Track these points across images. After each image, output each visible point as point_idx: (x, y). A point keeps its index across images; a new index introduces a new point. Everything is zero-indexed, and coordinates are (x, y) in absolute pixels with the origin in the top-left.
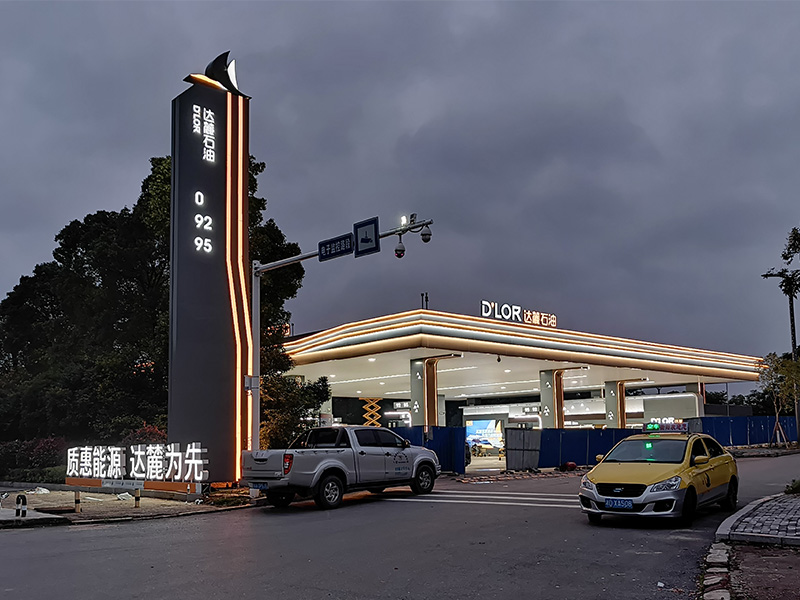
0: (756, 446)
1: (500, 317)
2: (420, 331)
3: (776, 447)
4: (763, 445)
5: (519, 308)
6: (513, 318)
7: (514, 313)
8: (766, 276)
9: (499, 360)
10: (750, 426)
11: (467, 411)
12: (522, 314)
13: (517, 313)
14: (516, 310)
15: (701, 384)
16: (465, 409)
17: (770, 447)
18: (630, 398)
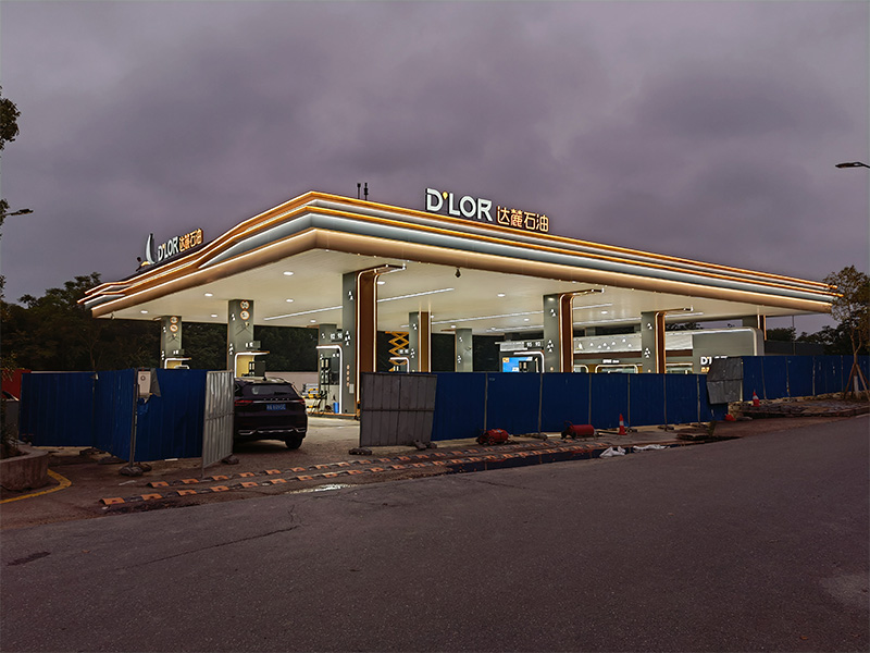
0: (825, 395)
1: (458, 213)
2: (311, 225)
3: (853, 398)
4: (835, 395)
5: (489, 203)
6: (479, 217)
7: (481, 209)
8: (839, 166)
9: (458, 275)
10: (817, 369)
11: (504, 347)
12: (493, 211)
13: (486, 210)
14: (483, 205)
15: (762, 317)
16: (502, 344)
17: (843, 399)
18: (671, 333)
